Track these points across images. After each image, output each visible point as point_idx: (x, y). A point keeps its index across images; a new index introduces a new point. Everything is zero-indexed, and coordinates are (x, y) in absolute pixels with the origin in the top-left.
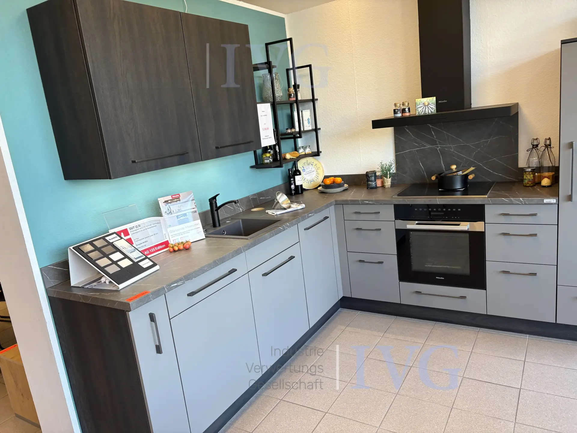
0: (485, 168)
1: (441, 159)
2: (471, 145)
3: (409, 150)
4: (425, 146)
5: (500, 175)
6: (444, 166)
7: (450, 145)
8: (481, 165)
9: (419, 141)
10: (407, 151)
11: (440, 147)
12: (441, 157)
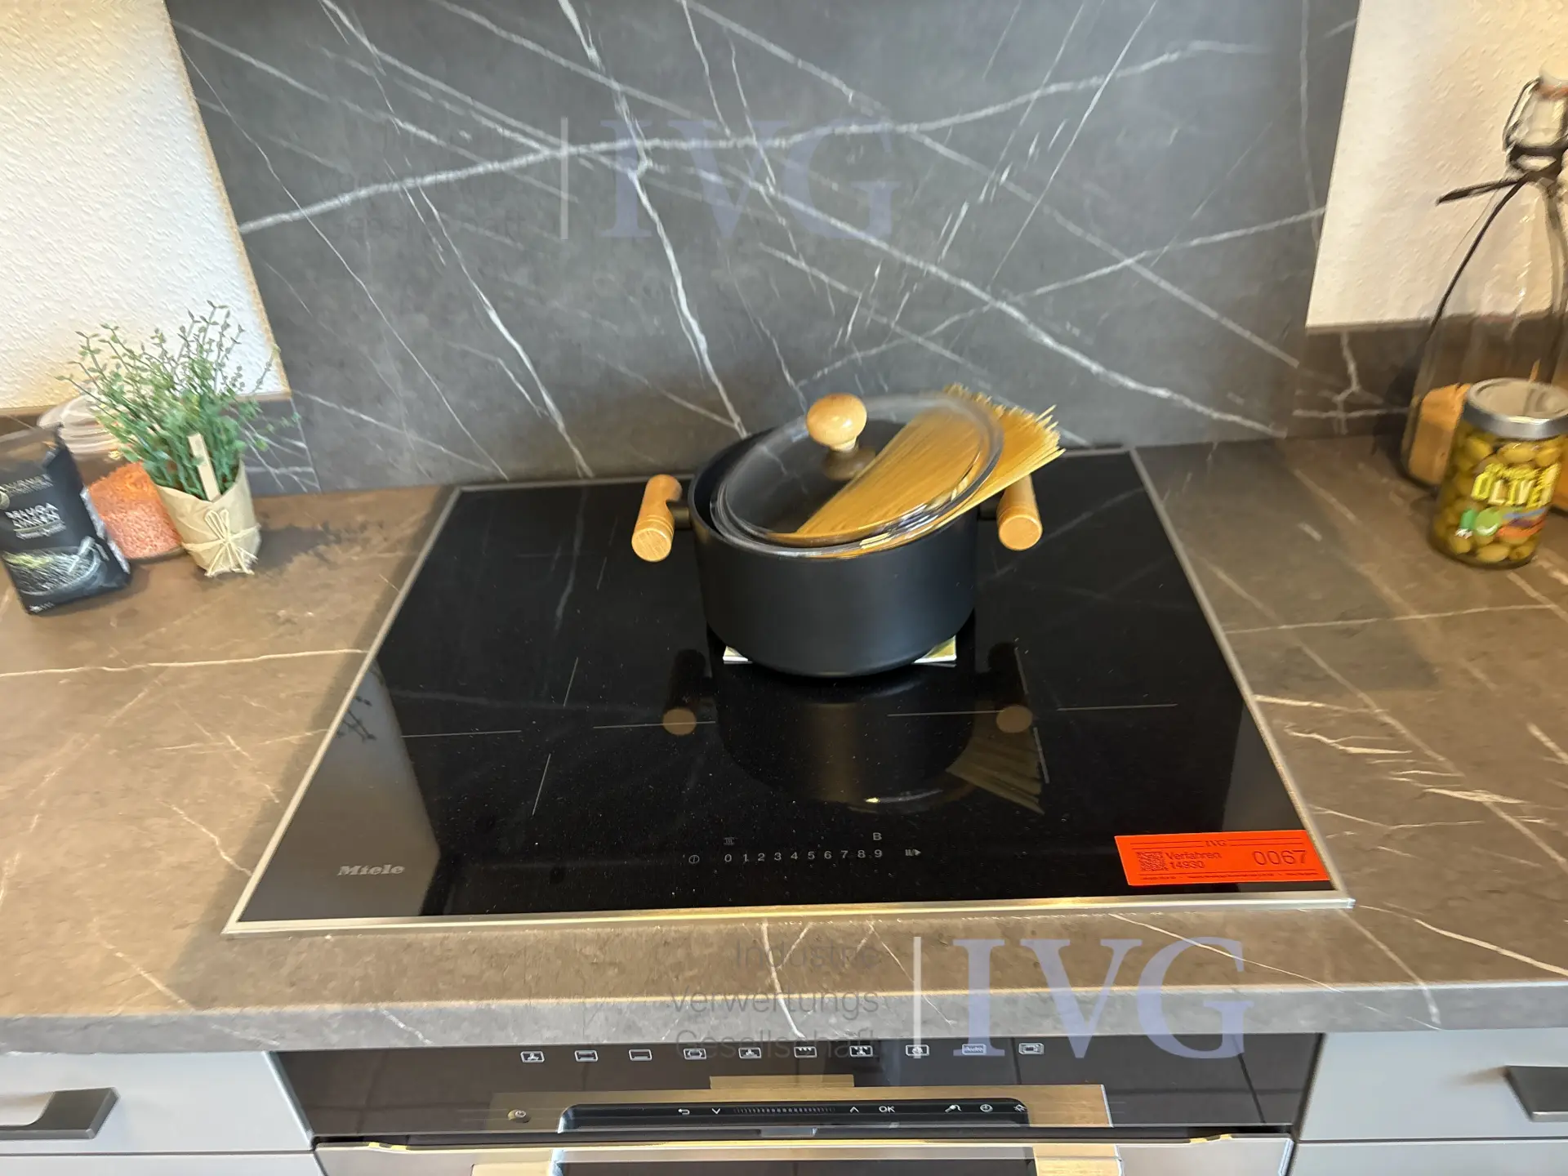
0: (1048, 341)
1: (674, 267)
2: (937, 135)
3: (363, 193)
4: (510, 150)
5: (1162, 393)
6: (703, 331)
7: (744, 132)
8: (1016, 314)
9: (444, 95)
10: (346, 198)
11: (654, 153)
12: (670, 253)
